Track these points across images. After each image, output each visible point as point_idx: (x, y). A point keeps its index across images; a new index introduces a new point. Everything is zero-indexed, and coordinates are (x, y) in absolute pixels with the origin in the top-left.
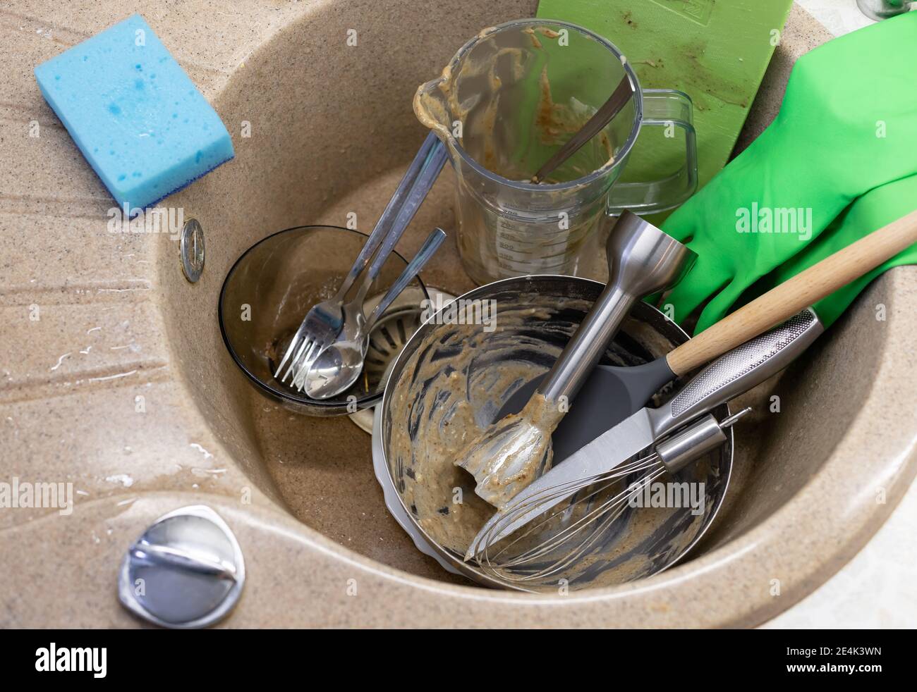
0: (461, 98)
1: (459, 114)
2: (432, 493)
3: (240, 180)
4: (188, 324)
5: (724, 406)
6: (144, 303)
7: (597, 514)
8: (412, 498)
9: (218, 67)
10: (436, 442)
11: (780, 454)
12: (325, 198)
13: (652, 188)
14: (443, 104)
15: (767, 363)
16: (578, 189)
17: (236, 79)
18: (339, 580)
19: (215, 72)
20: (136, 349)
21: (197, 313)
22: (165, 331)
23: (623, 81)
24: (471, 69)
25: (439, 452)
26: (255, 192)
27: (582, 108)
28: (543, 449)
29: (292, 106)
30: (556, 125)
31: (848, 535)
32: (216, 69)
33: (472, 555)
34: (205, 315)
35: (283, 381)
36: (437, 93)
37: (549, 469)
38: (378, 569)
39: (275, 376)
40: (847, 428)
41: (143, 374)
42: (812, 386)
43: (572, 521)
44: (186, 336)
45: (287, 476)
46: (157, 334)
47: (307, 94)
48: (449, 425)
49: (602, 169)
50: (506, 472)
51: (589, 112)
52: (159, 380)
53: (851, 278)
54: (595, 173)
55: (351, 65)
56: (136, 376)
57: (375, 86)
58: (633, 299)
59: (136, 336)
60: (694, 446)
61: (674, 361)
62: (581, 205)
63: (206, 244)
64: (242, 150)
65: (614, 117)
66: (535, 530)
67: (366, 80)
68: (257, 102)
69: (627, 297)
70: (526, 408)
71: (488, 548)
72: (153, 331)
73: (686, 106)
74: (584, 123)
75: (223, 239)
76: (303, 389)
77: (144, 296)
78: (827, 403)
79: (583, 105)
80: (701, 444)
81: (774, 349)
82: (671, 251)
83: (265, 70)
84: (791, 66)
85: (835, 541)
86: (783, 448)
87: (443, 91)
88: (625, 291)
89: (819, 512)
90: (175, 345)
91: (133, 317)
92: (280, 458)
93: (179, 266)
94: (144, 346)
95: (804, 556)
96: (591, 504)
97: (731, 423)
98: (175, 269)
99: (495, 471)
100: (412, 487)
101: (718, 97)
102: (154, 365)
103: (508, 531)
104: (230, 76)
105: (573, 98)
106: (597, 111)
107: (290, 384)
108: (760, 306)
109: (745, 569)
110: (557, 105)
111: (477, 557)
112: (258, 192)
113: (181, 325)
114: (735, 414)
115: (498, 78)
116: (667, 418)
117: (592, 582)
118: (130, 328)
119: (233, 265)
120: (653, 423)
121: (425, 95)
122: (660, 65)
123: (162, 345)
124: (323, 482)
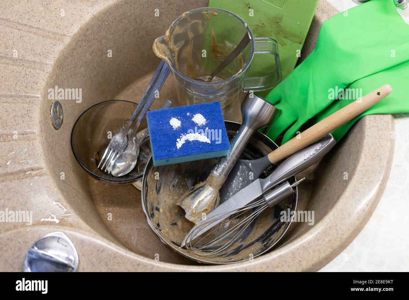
0: (175, 43)
1: (175, 50)
2: (167, 217)
3: (79, 82)
4: (56, 148)
5: (293, 177)
6: (34, 141)
7: (240, 224)
8: (157, 220)
9: (65, 33)
10: (169, 194)
11: (319, 197)
12: (119, 87)
13: (262, 79)
14: (167, 46)
15: (311, 158)
16: (226, 84)
17: (74, 38)
18: (120, 263)
19: (64, 35)
20: (30, 162)
21: (60, 143)
22: (43, 154)
23: (246, 34)
24: (178, 30)
25: (170, 199)
26: (86, 87)
27: (230, 46)
28: (215, 197)
29: (101, 48)
30: (219, 53)
31: (345, 237)
32: (65, 34)
33: (184, 245)
34: (65, 143)
35: (102, 169)
36: (163, 42)
37: (218, 206)
38: (138, 258)
39: (98, 167)
40: (345, 188)
41: (34, 173)
42: (333, 167)
43: (229, 227)
44: (54, 154)
45: (105, 210)
46: (40, 154)
47: (108, 42)
48: (175, 187)
49: (236, 75)
50: (198, 208)
51: (233, 47)
52: (41, 175)
53: (347, 121)
54: (234, 77)
55: (127, 29)
56: (31, 174)
57: (139, 37)
58: (253, 131)
59: (30, 156)
60: (280, 195)
61: (271, 158)
62: (228, 90)
63: (64, 111)
64: (79, 69)
65: (243, 50)
66: (213, 232)
67: (134, 35)
68: (85, 47)
69: (250, 130)
70: (207, 179)
71: (191, 241)
72: (38, 153)
73: (274, 45)
74: (231, 52)
75: (72, 108)
76: (111, 172)
77: (34, 138)
78: (338, 175)
79: (230, 44)
80: (283, 194)
81: (314, 152)
82: (269, 110)
83: (88, 33)
84: (320, 26)
85: (339, 239)
86: (320, 194)
87: (166, 41)
88: (250, 127)
89: (332, 227)
90: (48, 159)
91: (29, 147)
92: (102, 203)
93: (50, 123)
94: (34, 160)
95: (326, 246)
96: (238, 220)
97: (296, 185)
98: (48, 124)
99: (194, 207)
100: (158, 215)
101: (289, 40)
102: (38, 169)
103: (200, 233)
104: (71, 37)
105: (226, 41)
106: (236, 47)
107: (105, 170)
108: (308, 133)
109: (299, 253)
110: (219, 44)
111: (186, 245)
112: (88, 86)
113: (51, 149)
114: (298, 181)
115: (192, 33)
116: (268, 183)
117: (237, 255)
118: (27, 152)
119: (77, 119)
120: (262, 185)
121: (158, 43)
122: (263, 26)
123: (42, 159)
124: (121, 213)
